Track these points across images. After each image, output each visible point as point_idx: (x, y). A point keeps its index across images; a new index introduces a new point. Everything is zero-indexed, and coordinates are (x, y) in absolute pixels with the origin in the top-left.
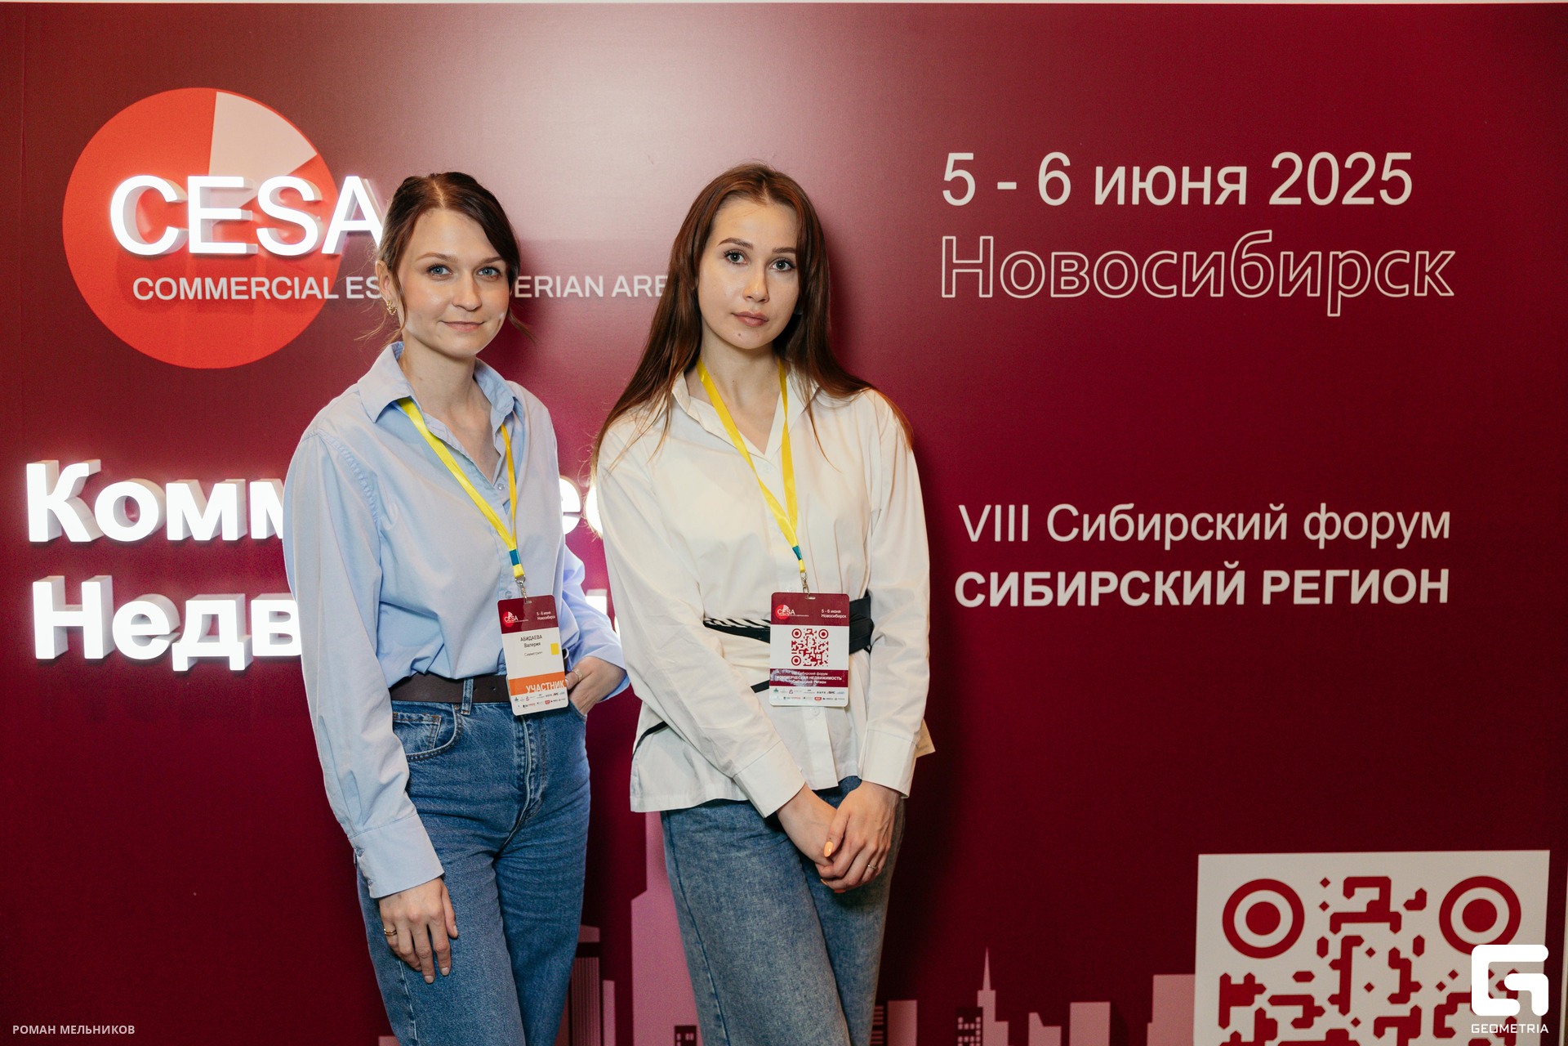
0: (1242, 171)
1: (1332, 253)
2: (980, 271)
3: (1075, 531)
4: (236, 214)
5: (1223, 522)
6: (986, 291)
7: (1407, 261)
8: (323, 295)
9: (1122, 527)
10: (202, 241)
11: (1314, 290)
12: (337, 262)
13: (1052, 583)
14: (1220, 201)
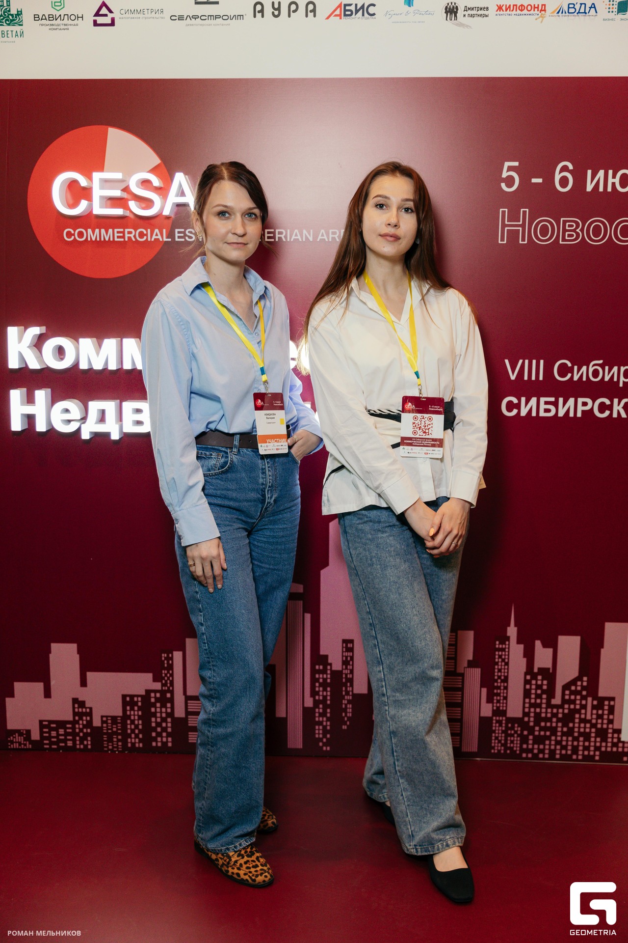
2: (521, 229)
3: (569, 375)
4: (117, 193)
6: (523, 240)
8: (163, 239)
9: (596, 373)
10: (100, 208)
12: (170, 221)
13: (555, 404)
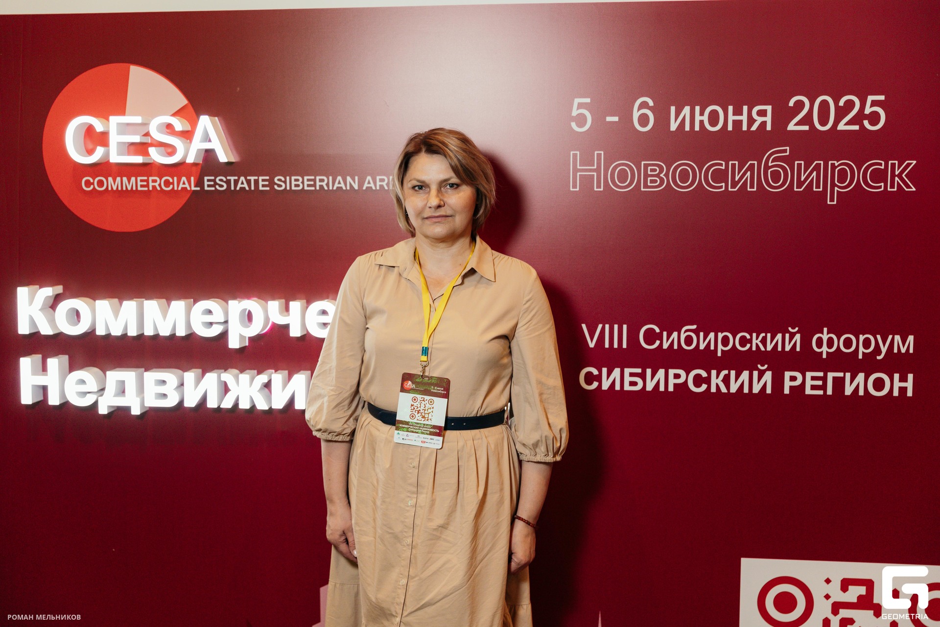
0: (769, 108)
1: (830, 162)
2: (595, 174)
3: (658, 342)
4: (137, 139)
5: (757, 339)
6: (599, 186)
7: (883, 167)
8: (190, 187)
9: (689, 341)
10: (119, 156)
11: (818, 186)
12: (200, 167)
13: (643, 376)
14: (754, 128)
